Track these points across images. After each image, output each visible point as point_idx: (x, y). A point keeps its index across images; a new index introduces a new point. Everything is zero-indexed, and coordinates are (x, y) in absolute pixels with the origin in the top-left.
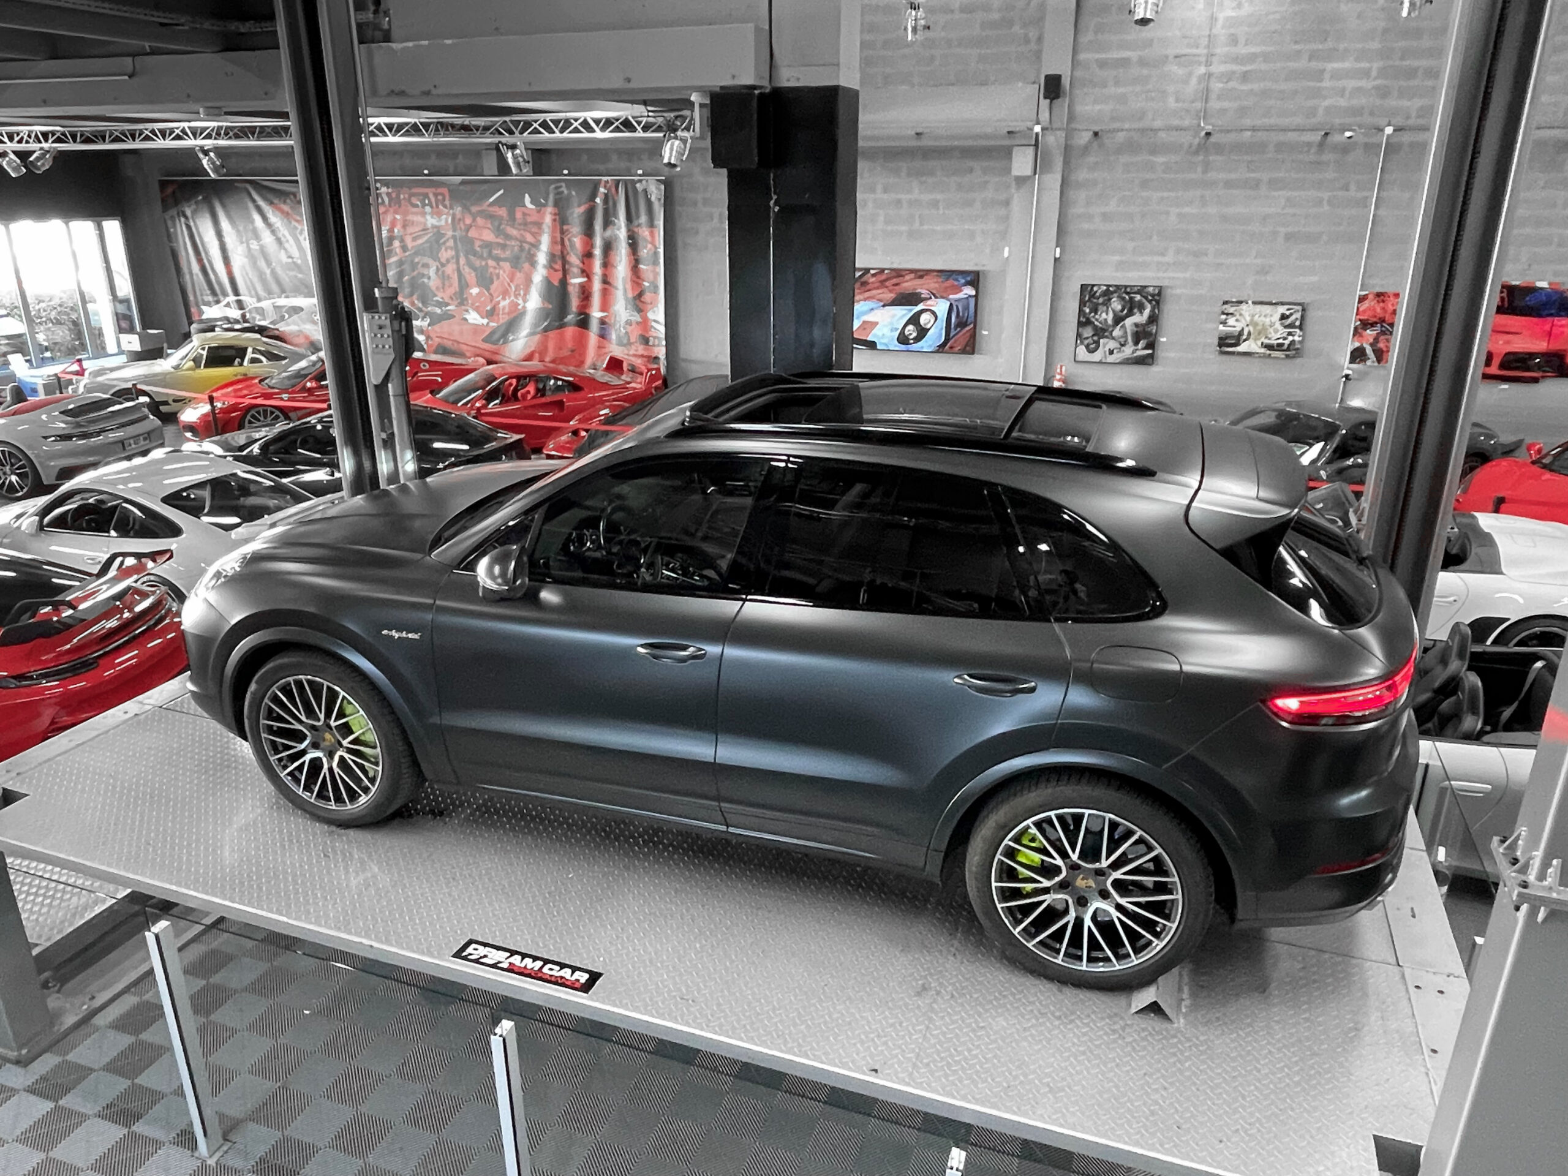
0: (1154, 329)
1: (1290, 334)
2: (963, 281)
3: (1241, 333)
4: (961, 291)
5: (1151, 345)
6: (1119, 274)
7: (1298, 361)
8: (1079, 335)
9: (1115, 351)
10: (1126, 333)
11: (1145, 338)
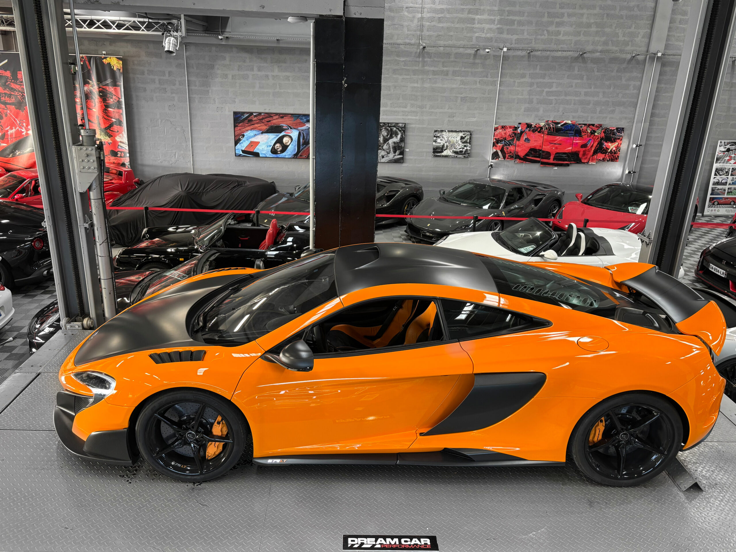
0: (403, 145)
1: (465, 146)
3: (443, 146)
4: (305, 125)
5: (402, 153)
7: (470, 159)
9: (385, 156)
10: (390, 147)
11: (399, 150)
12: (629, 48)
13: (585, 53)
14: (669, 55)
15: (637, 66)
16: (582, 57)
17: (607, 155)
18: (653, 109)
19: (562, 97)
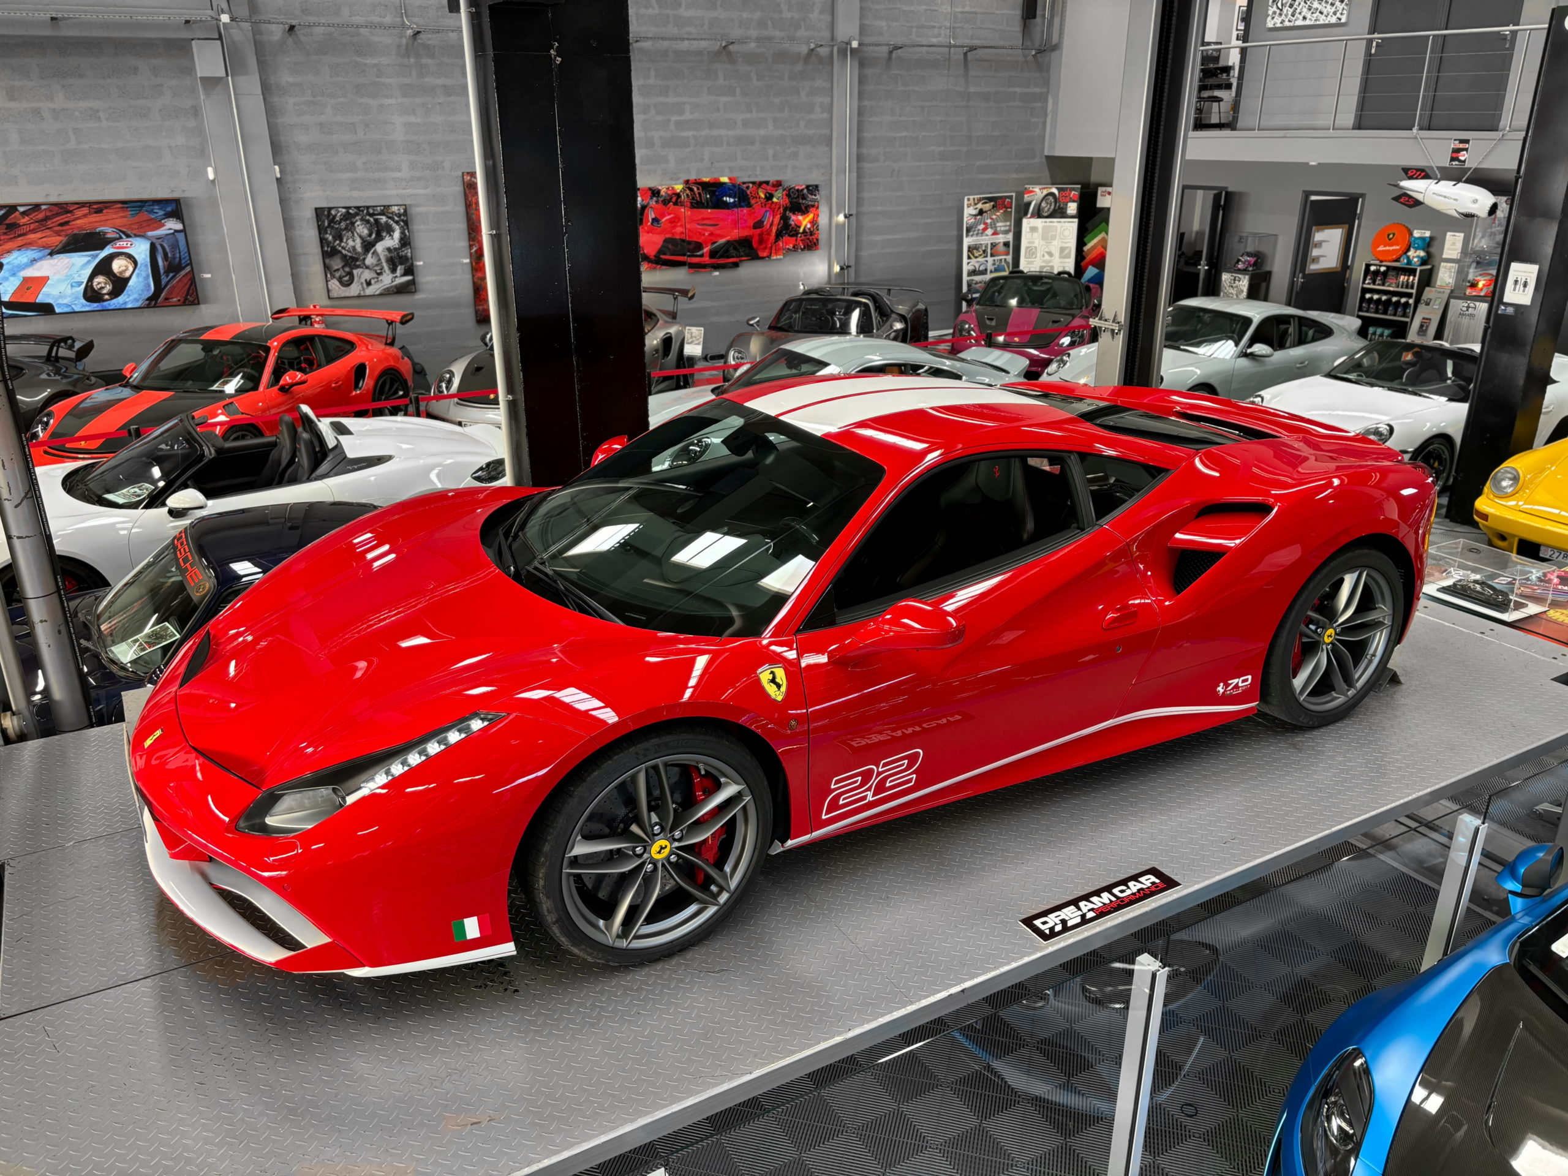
0: (408, 252)
2: (161, 213)
4: (163, 225)
5: (409, 271)
6: (356, 194)
8: (327, 267)
9: (373, 282)
10: (379, 260)
11: (401, 264)
12: (802, 33)
13: (733, 43)
14: (870, 45)
15: (821, 67)
16: (725, 52)
17: (799, 239)
18: (858, 146)
19: (705, 132)
